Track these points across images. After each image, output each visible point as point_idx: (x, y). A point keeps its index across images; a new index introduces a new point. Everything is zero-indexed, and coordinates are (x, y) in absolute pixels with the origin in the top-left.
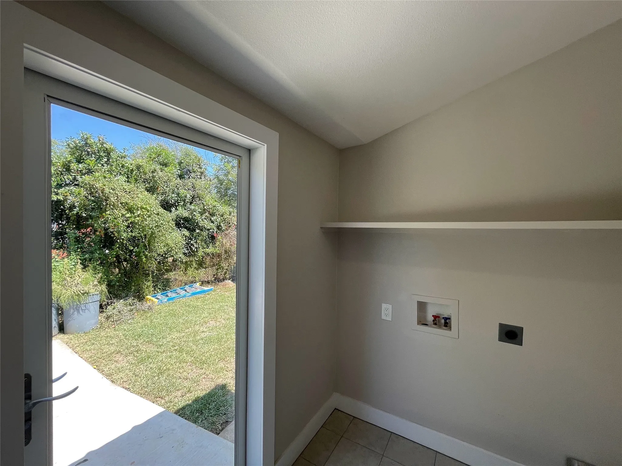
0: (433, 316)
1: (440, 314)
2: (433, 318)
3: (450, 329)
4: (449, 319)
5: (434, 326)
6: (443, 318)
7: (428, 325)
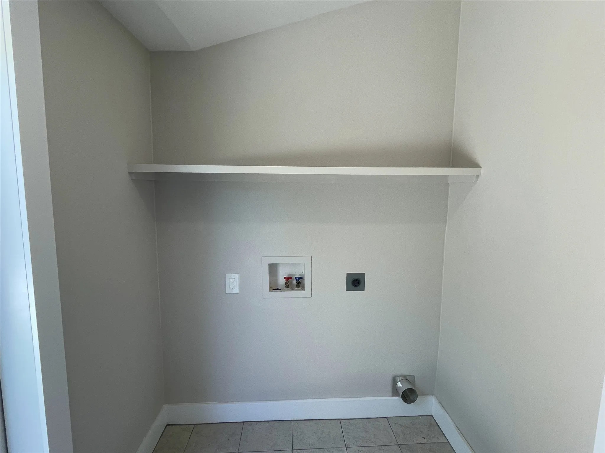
0: (285, 278)
1: (292, 275)
2: (285, 281)
3: (303, 288)
4: (301, 278)
5: (287, 289)
6: (296, 278)
7: (279, 289)
